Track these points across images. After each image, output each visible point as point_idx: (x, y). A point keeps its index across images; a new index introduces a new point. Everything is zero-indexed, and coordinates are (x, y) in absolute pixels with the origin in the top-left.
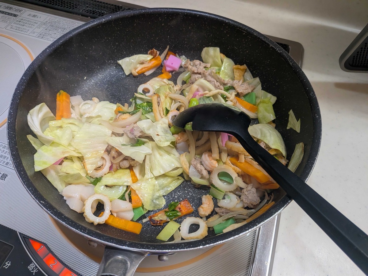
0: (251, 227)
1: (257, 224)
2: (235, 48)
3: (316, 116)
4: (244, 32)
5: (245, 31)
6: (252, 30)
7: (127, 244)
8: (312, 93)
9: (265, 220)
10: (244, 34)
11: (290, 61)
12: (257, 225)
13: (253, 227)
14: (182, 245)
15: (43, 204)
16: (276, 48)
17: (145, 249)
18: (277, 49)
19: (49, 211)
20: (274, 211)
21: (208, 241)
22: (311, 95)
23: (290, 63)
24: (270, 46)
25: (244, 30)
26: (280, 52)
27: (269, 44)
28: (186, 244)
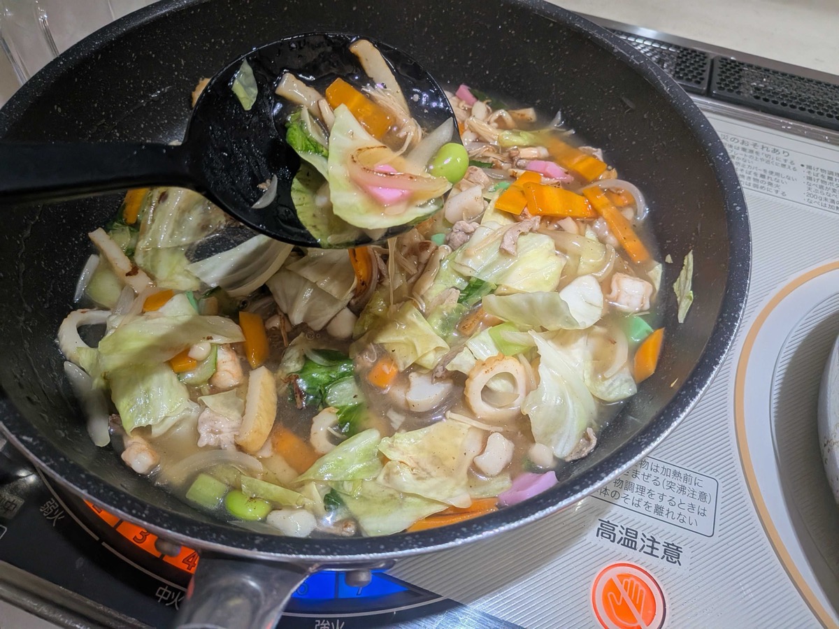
0: (587, 483)
1: (603, 475)
2: (531, 61)
3: (736, 206)
4: (551, 22)
5: (552, 17)
6: (569, 16)
7: (257, 542)
8: (722, 154)
9: (624, 463)
10: (551, 25)
11: (664, 83)
12: (603, 478)
13: (592, 484)
14: (407, 538)
15: (31, 444)
16: (628, 55)
17: (305, 554)
18: (633, 56)
19: (45, 462)
20: (645, 440)
21: (475, 526)
22: (720, 158)
23: (665, 88)
24: (616, 51)
25: (550, 15)
26: (638, 63)
27: (613, 46)
28: (417, 536)
